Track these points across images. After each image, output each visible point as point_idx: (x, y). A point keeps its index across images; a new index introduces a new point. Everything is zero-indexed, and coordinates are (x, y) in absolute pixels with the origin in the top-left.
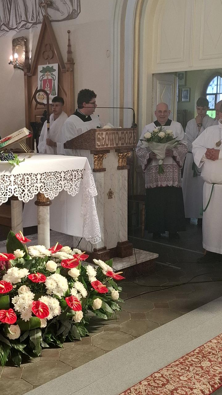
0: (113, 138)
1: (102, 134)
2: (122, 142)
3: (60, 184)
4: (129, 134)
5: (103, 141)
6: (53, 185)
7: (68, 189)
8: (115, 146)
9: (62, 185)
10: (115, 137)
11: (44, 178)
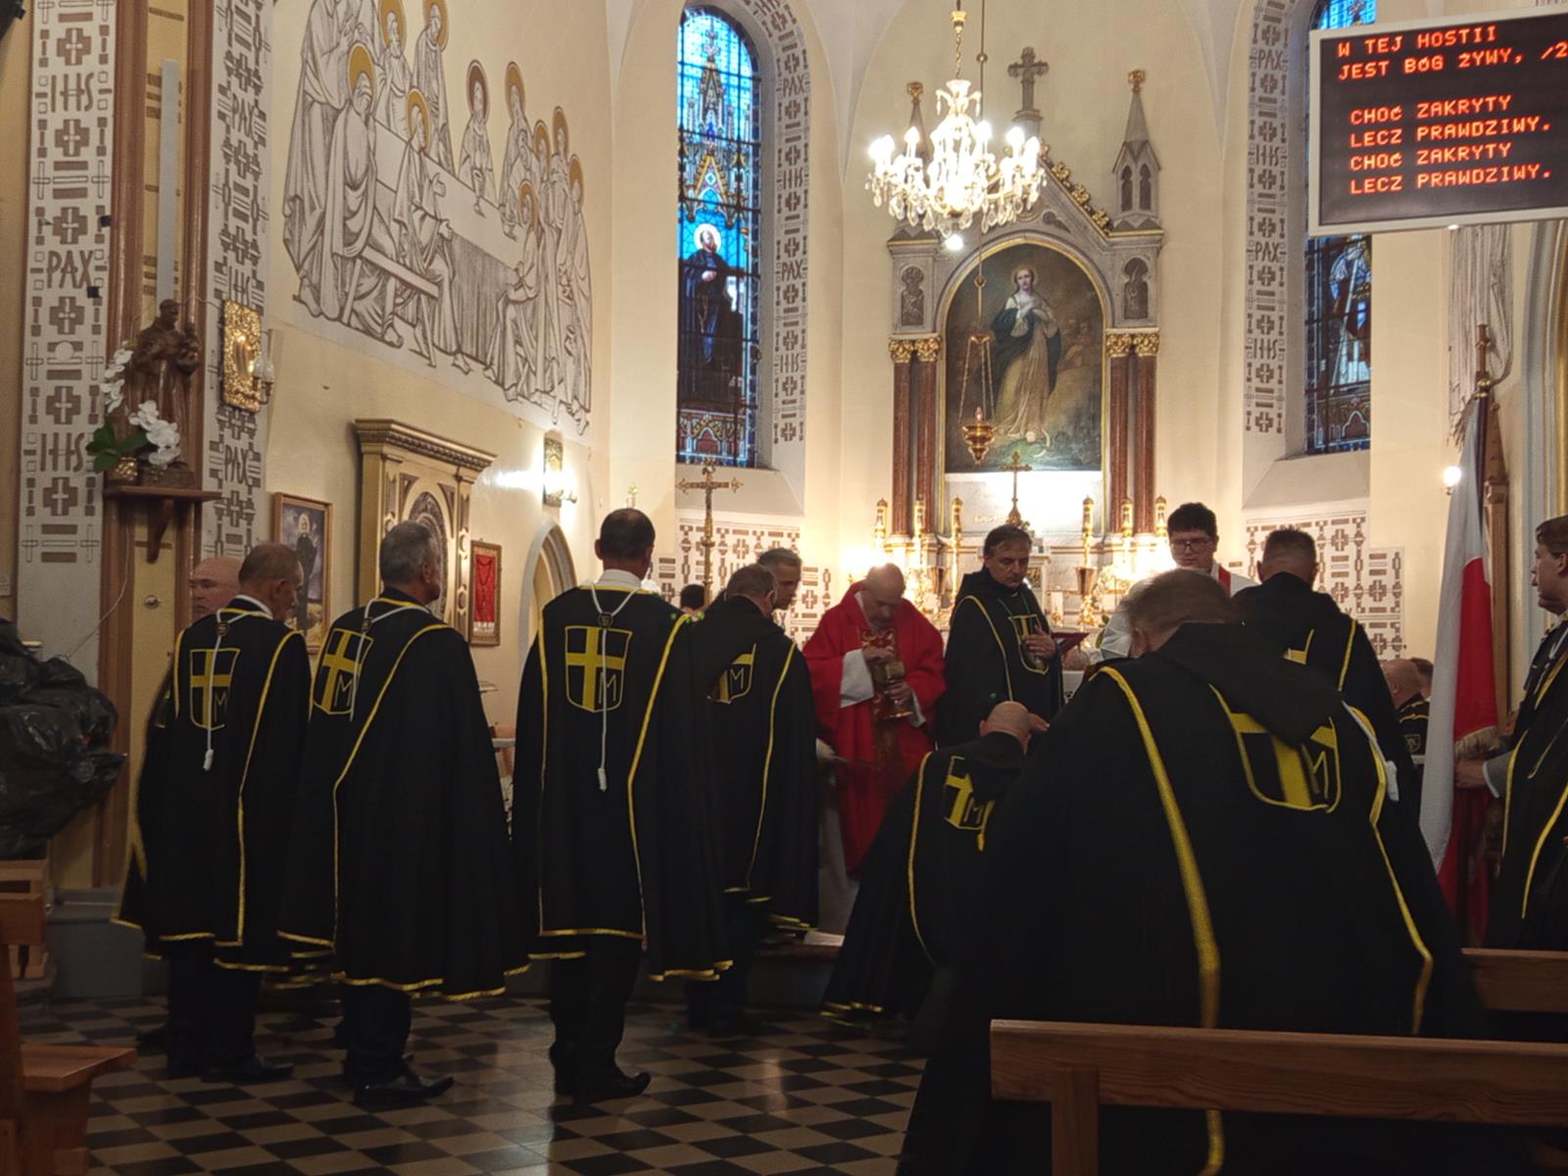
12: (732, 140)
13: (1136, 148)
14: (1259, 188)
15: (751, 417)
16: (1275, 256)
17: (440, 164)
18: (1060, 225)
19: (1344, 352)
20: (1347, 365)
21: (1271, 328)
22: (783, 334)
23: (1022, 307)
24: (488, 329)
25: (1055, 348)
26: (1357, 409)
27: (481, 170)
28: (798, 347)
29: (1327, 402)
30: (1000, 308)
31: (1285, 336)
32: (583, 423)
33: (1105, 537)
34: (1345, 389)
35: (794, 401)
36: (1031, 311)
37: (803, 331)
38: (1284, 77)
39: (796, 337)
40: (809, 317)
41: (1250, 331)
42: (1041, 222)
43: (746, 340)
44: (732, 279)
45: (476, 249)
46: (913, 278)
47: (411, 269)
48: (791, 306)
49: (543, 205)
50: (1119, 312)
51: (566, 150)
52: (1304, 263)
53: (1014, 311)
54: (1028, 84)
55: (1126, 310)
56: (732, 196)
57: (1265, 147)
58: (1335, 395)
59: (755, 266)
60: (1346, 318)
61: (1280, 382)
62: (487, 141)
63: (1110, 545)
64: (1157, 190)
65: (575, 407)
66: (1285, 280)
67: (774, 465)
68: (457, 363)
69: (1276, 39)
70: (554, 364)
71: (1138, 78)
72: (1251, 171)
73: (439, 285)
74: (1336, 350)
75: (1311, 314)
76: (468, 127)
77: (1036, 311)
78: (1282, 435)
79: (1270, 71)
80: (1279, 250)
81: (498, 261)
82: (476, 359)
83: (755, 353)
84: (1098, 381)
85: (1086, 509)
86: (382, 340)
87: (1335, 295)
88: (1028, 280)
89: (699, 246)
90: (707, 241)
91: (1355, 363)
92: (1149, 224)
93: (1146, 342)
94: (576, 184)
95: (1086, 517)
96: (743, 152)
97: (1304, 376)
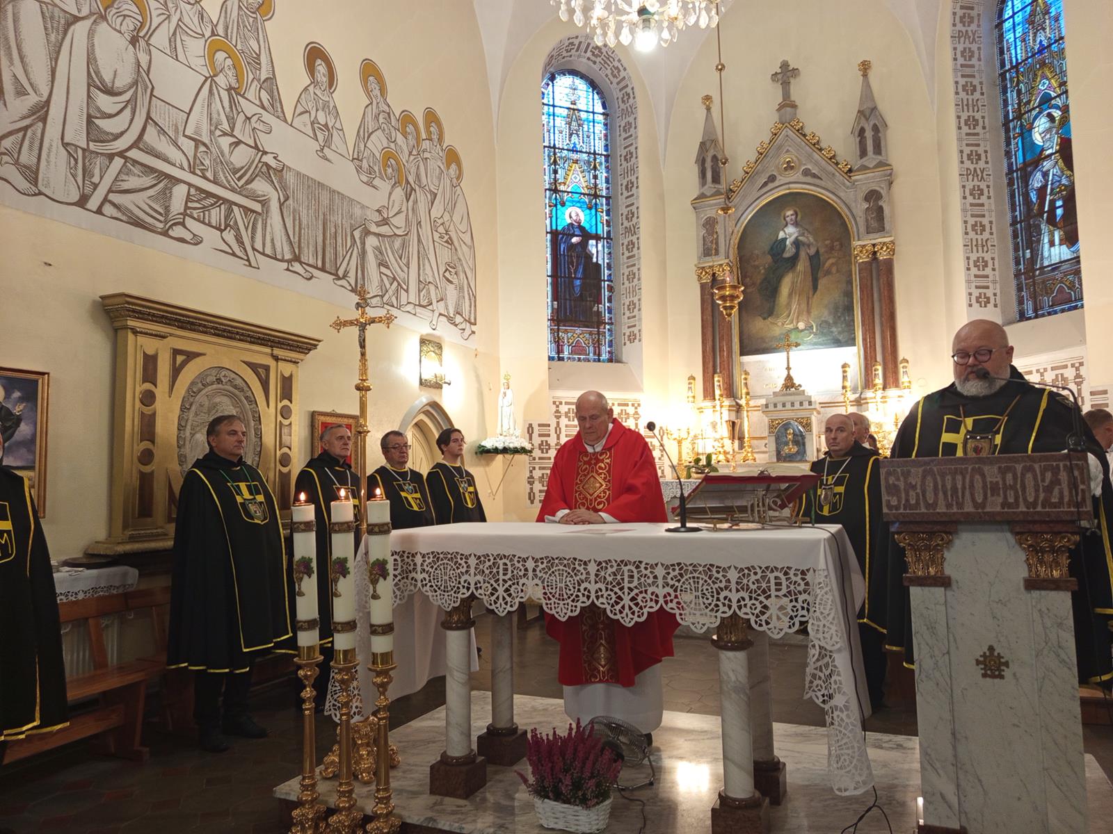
0: (959, 486)
1: (903, 474)
2: (1005, 497)
3: (725, 598)
4: (1043, 475)
5: (912, 493)
6: (703, 598)
7: (753, 614)
8: (969, 508)
9: (730, 600)
10: (967, 480)
11: (675, 577)
12: (589, 153)
13: (867, 114)
14: (965, 129)
15: (609, 330)
16: (982, 177)
17: (263, 107)
18: (814, 176)
19: (1046, 240)
20: (1050, 250)
21: (983, 230)
22: (627, 273)
23: (790, 237)
24: (340, 249)
25: (815, 263)
26: (1061, 282)
27: (326, 125)
28: (635, 280)
29: (1034, 282)
30: (774, 240)
31: (995, 236)
32: (468, 332)
33: (861, 394)
34: (1050, 268)
35: (634, 317)
36: (796, 238)
37: (639, 269)
38: (979, 49)
39: (634, 274)
40: (642, 260)
41: (967, 233)
42: (801, 177)
43: (604, 281)
44: (592, 242)
45: (321, 185)
46: (710, 224)
47: (215, 182)
48: (631, 254)
49: (413, 170)
50: (862, 229)
51: (441, 139)
52: (1006, 181)
53: (784, 240)
54: (786, 85)
55: (867, 228)
56: (591, 188)
57: (968, 99)
58: (1039, 275)
59: (609, 232)
60: (1045, 215)
61: (994, 270)
62: (335, 107)
63: (865, 399)
64: (886, 141)
65: (458, 319)
66: (991, 194)
67: (624, 360)
68: (291, 268)
69: (971, 22)
70: (432, 288)
71: (865, 67)
72: (959, 117)
73: (264, 203)
74: (1039, 241)
75: (1014, 217)
76: (306, 89)
77: (800, 238)
78: (998, 310)
79: (967, 45)
80: (985, 173)
81: (352, 200)
82: (323, 269)
83: (611, 289)
84: (850, 282)
85: (844, 372)
86: (165, 233)
87: (1034, 200)
88: (793, 217)
89: (569, 221)
90: (575, 218)
91: (1057, 247)
92: (881, 164)
93: (885, 248)
94: (454, 166)
95: (844, 378)
96: (598, 161)
97: (1012, 264)
